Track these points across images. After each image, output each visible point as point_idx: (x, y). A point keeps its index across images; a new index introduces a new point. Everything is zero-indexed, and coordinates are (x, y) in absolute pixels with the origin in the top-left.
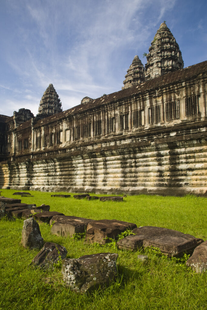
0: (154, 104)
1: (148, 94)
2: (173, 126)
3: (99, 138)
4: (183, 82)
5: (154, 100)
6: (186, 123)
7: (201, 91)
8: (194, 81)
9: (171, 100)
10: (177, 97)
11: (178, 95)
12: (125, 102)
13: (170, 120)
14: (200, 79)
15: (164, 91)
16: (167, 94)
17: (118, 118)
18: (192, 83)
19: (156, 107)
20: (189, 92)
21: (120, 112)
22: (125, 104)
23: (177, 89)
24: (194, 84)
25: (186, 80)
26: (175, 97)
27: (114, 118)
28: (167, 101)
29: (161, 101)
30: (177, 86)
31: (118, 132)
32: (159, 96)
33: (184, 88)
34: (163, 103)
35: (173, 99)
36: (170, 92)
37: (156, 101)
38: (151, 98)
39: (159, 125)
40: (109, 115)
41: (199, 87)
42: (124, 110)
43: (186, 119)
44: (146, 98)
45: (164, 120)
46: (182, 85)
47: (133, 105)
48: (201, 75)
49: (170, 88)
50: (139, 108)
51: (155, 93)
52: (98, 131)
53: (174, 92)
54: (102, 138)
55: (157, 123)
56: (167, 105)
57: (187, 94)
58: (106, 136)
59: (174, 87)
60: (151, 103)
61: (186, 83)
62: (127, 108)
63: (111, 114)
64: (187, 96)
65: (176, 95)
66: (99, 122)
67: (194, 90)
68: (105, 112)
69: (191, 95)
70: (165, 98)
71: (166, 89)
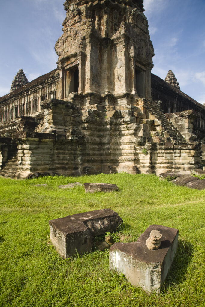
0: (29, 100)
1: (25, 92)
2: (35, 116)
3: (6, 124)
4: (39, 85)
5: (29, 97)
6: (40, 114)
7: (47, 92)
8: (44, 85)
9: (35, 98)
10: (38, 96)
11: (38, 93)
12: (17, 97)
13: (35, 113)
14: (46, 83)
15: (32, 91)
16: (33, 93)
17: (14, 109)
18: (43, 86)
19: (30, 102)
20: (42, 92)
21: (15, 105)
22: (17, 99)
23: (38, 90)
24: (44, 87)
25: (41, 84)
26: (37, 95)
27: (12, 109)
28: (34, 98)
29: (31, 98)
30: (38, 88)
31: (14, 120)
32: (30, 94)
33: (41, 90)
34: (32, 99)
35: (36, 97)
36: (35, 92)
37: (30, 98)
38: (27, 95)
39: (30, 115)
40: (10, 107)
41: (47, 89)
42: (16, 103)
43: (40, 112)
44: (25, 95)
45: (32, 112)
46: (39, 87)
47: (20, 100)
48: (47, 80)
49: (34, 89)
50: (22, 102)
51: (28, 92)
52: (6, 118)
53: (37, 92)
54: (7, 124)
55: (29, 114)
56: (34, 101)
57: (41, 94)
58: (9, 122)
59: (36, 88)
60: (27, 99)
61: (41, 86)
62: (17, 102)
63: (11, 107)
64: (41, 95)
65: (37, 94)
66: (6, 111)
67: (44, 91)
68: (9, 104)
69: (43, 95)
70: (33, 96)
71: (33, 90)
